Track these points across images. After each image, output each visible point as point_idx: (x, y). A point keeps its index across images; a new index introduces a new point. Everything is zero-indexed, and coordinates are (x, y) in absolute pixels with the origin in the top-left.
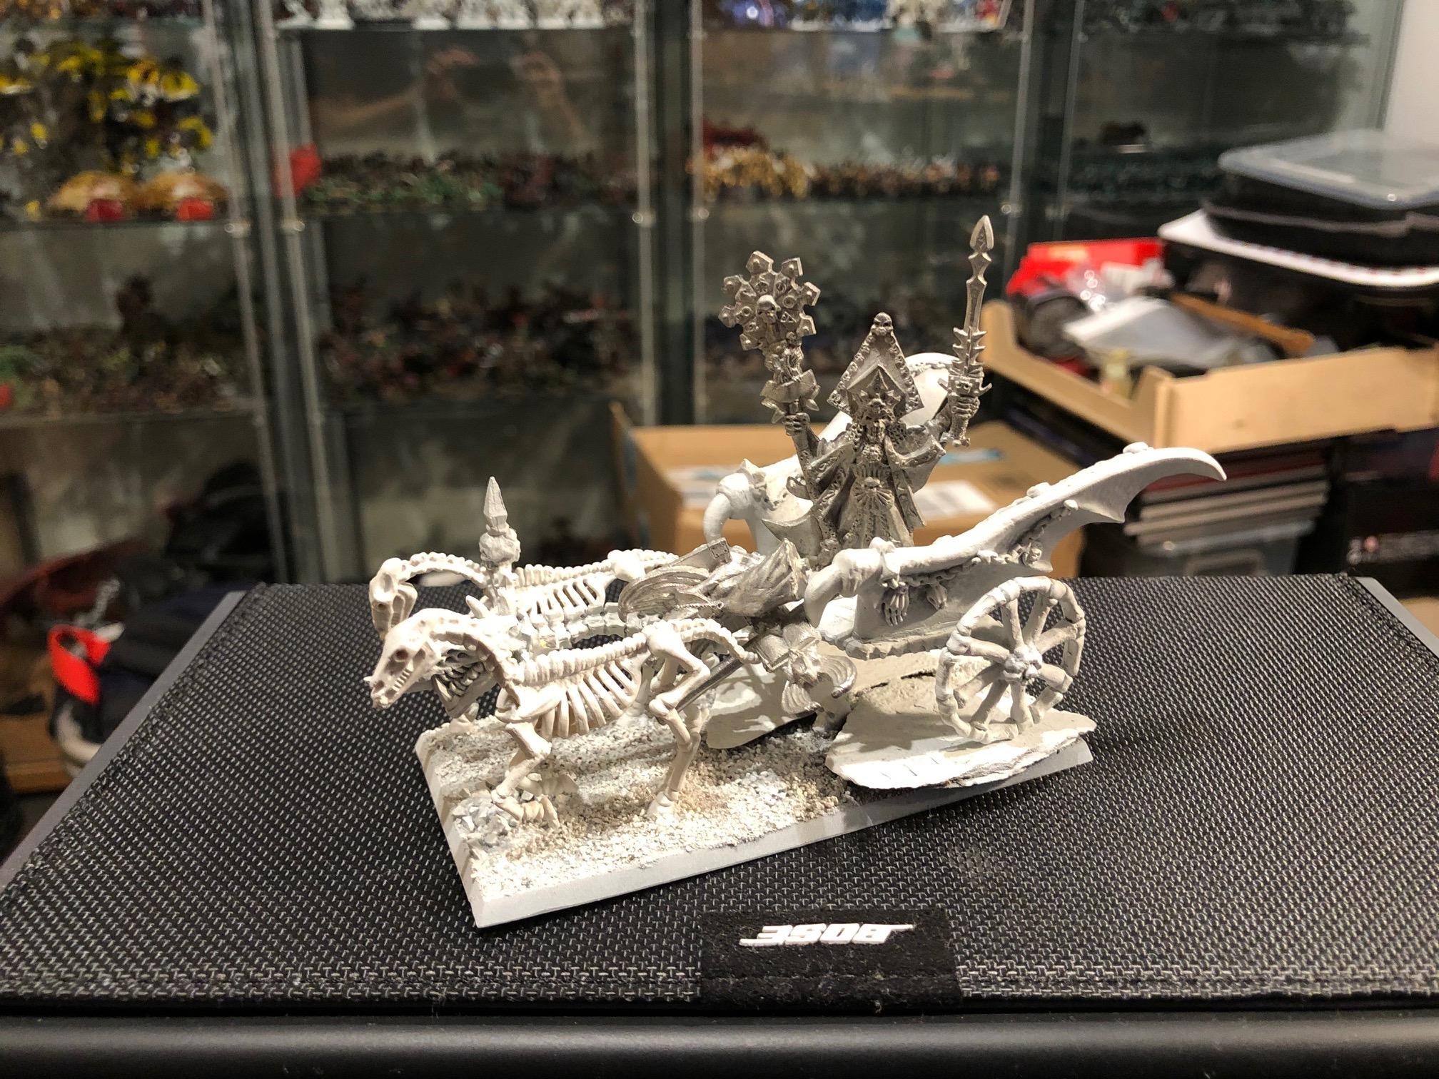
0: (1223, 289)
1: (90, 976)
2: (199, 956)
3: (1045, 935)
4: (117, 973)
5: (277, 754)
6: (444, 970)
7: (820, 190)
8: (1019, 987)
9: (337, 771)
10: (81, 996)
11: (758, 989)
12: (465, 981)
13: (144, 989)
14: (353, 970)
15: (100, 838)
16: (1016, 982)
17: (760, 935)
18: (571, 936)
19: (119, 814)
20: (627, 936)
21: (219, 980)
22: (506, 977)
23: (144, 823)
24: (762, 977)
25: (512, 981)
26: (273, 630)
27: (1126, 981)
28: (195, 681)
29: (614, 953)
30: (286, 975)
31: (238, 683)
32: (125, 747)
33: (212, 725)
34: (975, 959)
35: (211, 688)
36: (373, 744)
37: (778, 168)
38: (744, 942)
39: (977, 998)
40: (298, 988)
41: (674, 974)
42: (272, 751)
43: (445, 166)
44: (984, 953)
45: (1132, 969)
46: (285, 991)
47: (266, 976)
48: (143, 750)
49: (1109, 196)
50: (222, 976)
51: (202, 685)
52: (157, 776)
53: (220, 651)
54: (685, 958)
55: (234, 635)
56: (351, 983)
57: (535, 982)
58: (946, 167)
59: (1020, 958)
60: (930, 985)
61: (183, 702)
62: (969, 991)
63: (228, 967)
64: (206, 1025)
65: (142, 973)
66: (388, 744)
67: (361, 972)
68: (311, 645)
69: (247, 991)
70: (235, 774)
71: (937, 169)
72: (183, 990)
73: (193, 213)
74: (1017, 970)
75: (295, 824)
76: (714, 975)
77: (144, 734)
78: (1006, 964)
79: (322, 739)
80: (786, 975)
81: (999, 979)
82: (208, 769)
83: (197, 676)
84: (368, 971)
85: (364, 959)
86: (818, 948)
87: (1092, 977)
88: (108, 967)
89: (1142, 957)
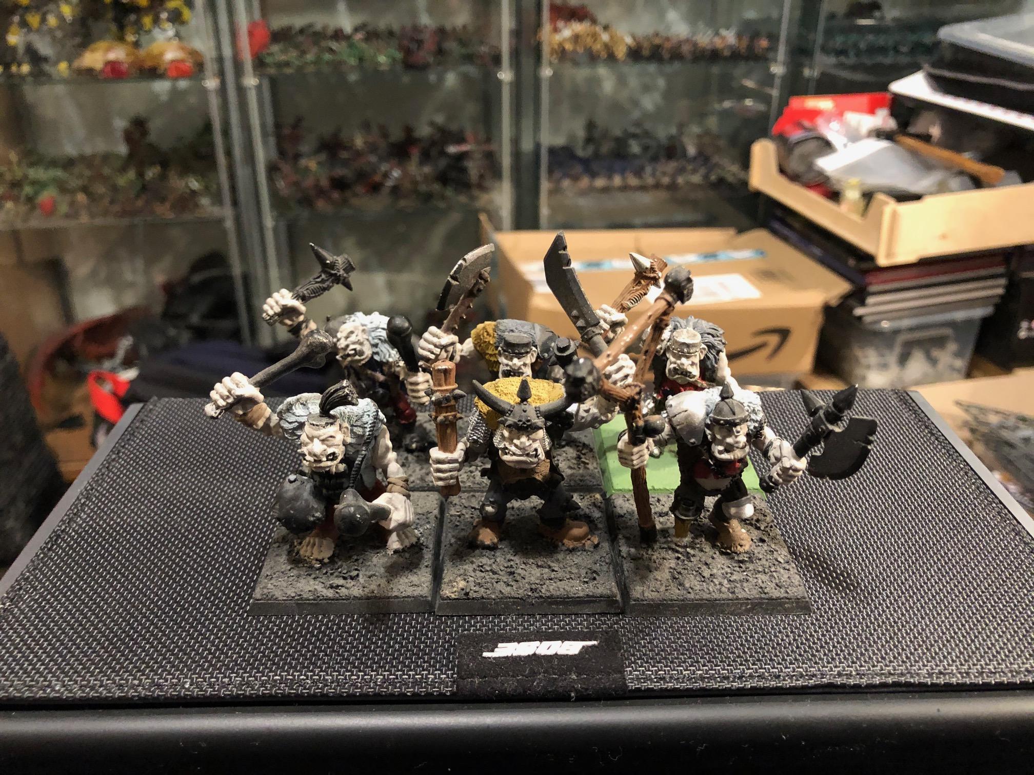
0: (935, 131)
1: (47, 683)
2: (120, 668)
3: (684, 646)
4: (64, 681)
5: (169, 524)
6: (286, 676)
7: (635, 54)
8: (666, 682)
9: (210, 536)
10: (41, 697)
11: (494, 685)
12: (301, 684)
13: (83, 692)
14: (225, 677)
15: (48, 586)
16: (663, 679)
17: (496, 649)
18: (371, 651)
19: (61, 569)
20: (408, 650)
21: (135, 685)
22: (327, 680)
23: (78, 575)
24: (497, 677)
25: (332, 682)
26: (163, 432)
27: (735, 677)
28: (110, 471)
29: (400, 662)
30: (180, 681)
31: (140, 472)
32: (62, 520)
33: (123, 503)
34: (638, 663)
35: (122, 476)
36: (235, 517)
37: (605, 37)
38: (486, 654)
39: (638, 690)
40: (188, 690)
41: (439, 677)
42: (166, 522)
43: (359, 36)
44: (643, 659)
45: (740, 669)
46: (180, 692)
47: (166, 681)
48: (75, 522)
49: (851, 60)
50: (136, 682)
51: (115, 474)
52: (86, 541)
53: (127, 449)
54: (447, 665)
55: (135, 437)
56: (224, 685)
57: (347, 683)
58: (729, 37)
59: (667, 662)
60: (606, 682)
61: (102, 487)
62: (632, 686)
63: (140, 675)
64: (127, 715)
65: (81, 681)
66: (245, 516)
67: (230, 678)
68: (190, 444)
69: (154, 692)
70: (140, 538)
71: (723, 38)
72: (110, 692)
73: (178, 71)
74: (665, 671)
75: (183, 575)
76: (465, 677)
77: (76, 510)
78: (658, 667)
79: (200, 513)
80: (513, 676)
81: (653, 677)
82: (121, 536)
83: (111, 467)
84: (235, 677)
85: (232, 669)
86: (534, 658)
87: (713, 674)
88: (58, 677)
89: (746, 661)
